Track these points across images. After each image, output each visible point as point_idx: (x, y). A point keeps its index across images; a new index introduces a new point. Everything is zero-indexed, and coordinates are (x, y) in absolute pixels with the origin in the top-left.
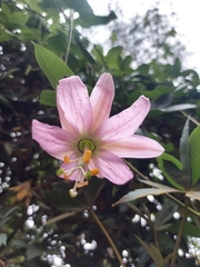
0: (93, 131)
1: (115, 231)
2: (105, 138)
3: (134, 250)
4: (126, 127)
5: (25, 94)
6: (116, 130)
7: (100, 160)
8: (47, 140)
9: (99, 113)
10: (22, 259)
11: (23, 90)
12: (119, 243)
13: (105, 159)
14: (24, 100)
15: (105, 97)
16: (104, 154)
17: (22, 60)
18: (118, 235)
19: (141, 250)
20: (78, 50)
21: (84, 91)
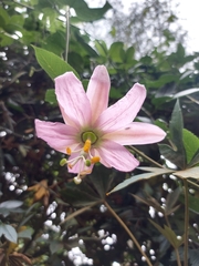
0: (93, 123)
1: (134, 222)
2: (105, 128)
3: (155, 239)
4: (124, 115)
5: (33, 97)
6: (115, 120)
7: (103, 149)
8: (52, 137)
9: (98, 105)
10: (45, 257)
11: (31, 92)
12: (139, 234)
13: (108, 148)
14: (33, 102)
15: (101, 89)
16: (107, 143)
17: (26, 63)
18: (137, 225)
19: (161, 238)
20: (80, 46)
21: (79, 86)
